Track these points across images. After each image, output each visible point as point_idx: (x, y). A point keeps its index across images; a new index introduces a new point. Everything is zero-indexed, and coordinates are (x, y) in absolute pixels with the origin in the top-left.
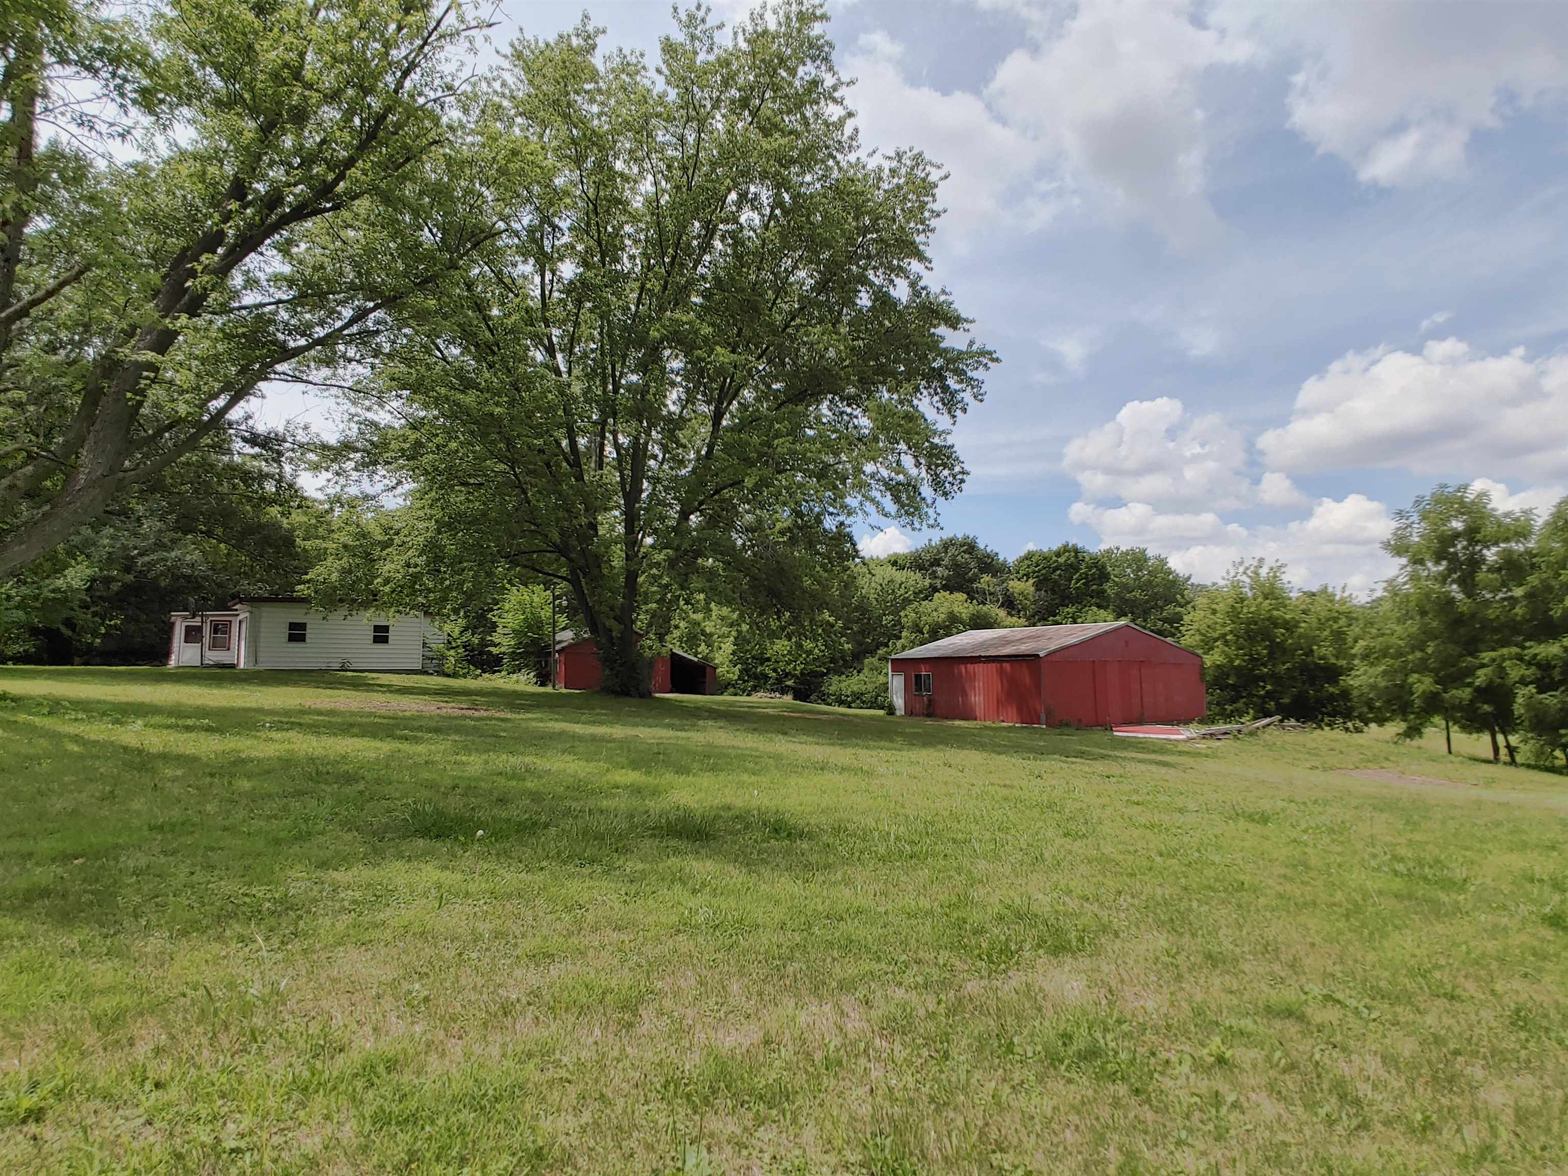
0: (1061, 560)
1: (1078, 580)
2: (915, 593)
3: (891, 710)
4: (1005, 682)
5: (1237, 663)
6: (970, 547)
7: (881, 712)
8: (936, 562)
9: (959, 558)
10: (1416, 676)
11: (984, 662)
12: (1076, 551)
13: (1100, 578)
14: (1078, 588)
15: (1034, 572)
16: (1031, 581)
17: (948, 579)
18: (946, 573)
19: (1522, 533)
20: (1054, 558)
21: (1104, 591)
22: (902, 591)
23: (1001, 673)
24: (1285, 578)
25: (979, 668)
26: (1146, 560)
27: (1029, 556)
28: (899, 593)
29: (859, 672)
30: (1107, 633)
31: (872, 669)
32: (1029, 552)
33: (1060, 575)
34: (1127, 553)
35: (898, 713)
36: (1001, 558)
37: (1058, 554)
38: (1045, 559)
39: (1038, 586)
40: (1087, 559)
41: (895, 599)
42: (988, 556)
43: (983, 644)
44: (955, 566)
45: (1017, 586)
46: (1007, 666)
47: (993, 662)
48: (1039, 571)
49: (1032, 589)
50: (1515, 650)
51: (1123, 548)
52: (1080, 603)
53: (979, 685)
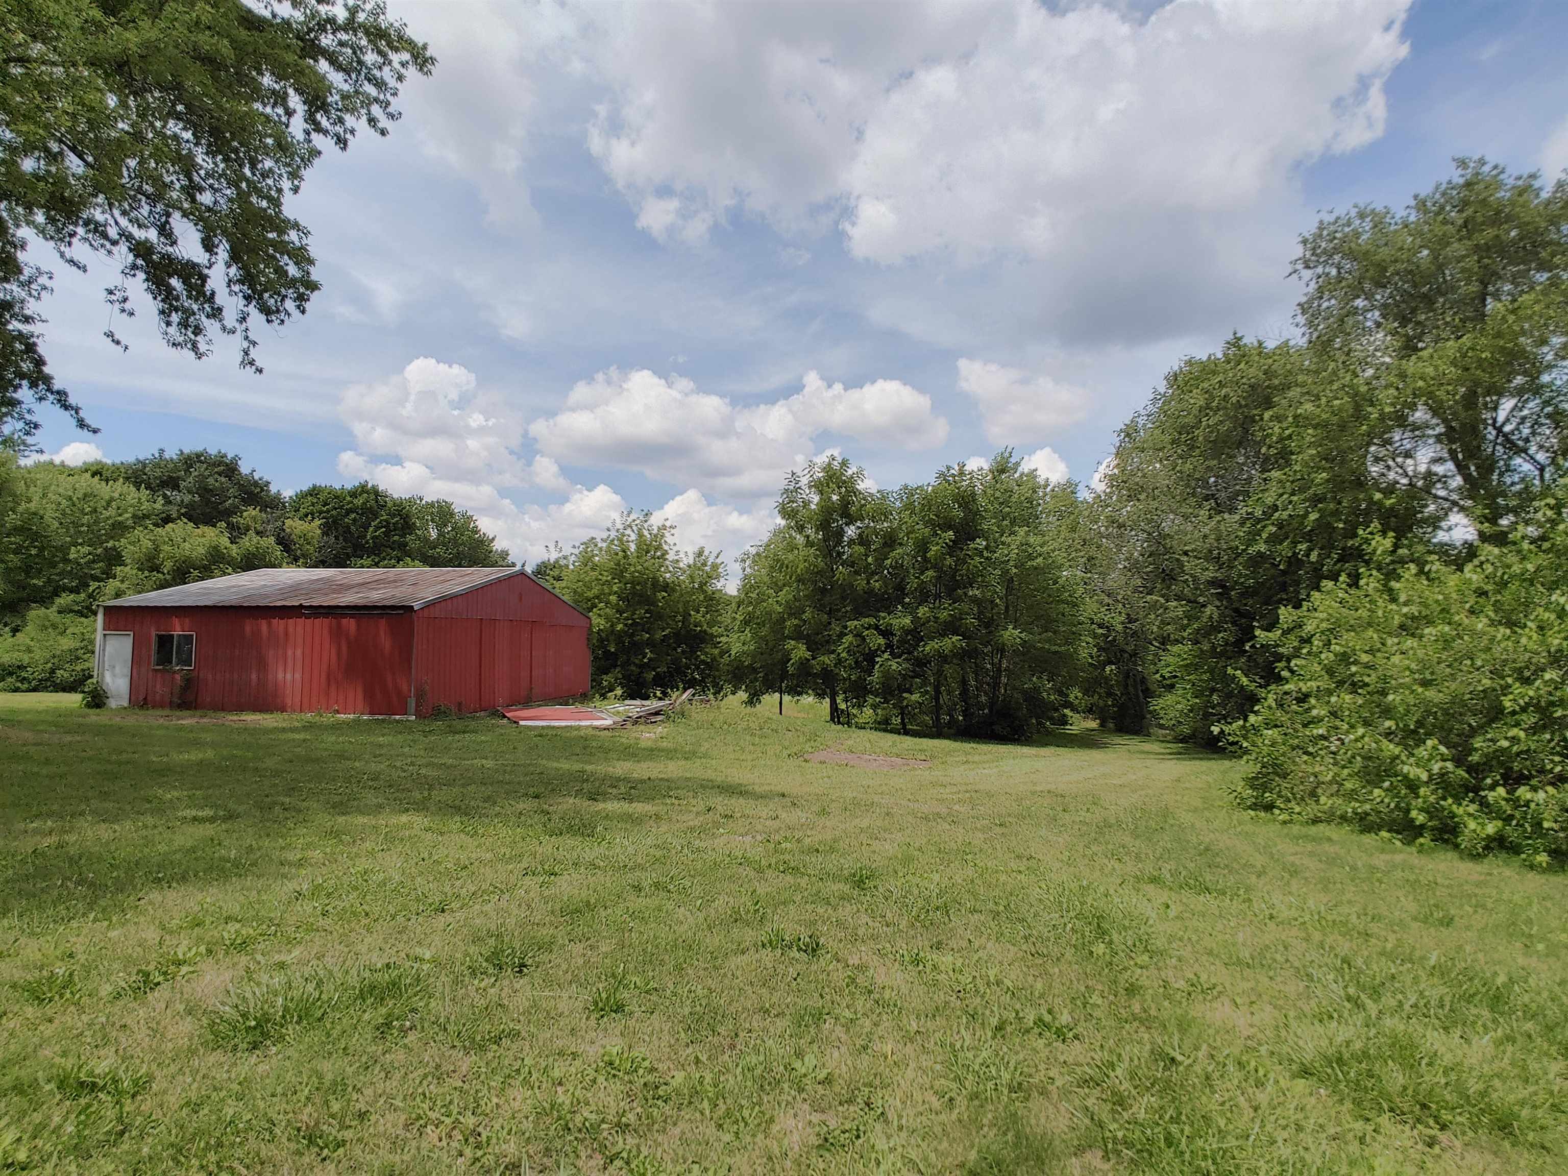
0: (359, 501)
1: (377, 528)
2: (134, 516)
3: (97, 700)
4: (344, 648)
5: (619, 627)
6: (229, 469)
7: (73, 700)
8: (172, 483)
9: (211, 480)
10: (793, 642)
11: (307, 617)
12: (376, 492)
13: (403, 528)
14: (376, 537)
15: (321, 512)
16: (317, 522)
17: (191, 506)
18: (187, 498)
19: (884, 513)
20: (348, 498)
21: (405, 545)
22: (111, 512)
23: (337, 634)
24: (669, 538)
25: (297, 627)
26: (452, 515)
27: (314, 492)
28: (106, 514)
29: (15, 631)
30: (499, 581)
31: (44, 628)
32: (314, 487)
33: (354, 520)
34: (432, 505)
35: (113, 704)
36: (273, 489)
37: (354, 494)
38: (336, 497)
39: (327, 529)
40: (390, 504)
41: (96, 522)
42: (256, 484)
43: (296, 588)
44: (204, 491)
45: (295, 526)
46: (350, 624)
47: (326, 615)
48: (328, 511)
49: (319, 532)
50: (873, 621)
51: (428, 499)
52: (378, 555)
53: (295, 653)
